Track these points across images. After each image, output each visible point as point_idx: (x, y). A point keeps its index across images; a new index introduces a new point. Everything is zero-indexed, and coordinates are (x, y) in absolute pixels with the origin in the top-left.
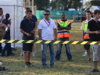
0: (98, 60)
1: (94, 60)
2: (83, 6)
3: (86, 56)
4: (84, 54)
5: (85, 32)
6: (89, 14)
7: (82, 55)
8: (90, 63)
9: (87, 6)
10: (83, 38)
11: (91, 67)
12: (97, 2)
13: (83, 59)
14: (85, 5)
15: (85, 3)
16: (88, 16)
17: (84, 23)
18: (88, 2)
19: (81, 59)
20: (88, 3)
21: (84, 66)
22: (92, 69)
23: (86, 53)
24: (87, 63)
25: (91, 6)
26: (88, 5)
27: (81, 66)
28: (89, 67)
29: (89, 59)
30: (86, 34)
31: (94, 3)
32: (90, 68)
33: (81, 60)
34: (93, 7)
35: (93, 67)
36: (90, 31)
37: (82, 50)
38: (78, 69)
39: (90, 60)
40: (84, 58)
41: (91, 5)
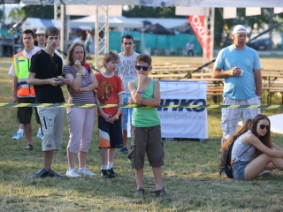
0: (55, 148)
1: (44, 149)
2: (5, 18)
3: (21, 138)
4: (16, 133)
5: (19, 81)
6: (29, 38)
7: (11, 136)
8: (32, 154)
9: (14, 18)
10: (16, 95)
11: (35, 165)
12: (38, 9)
13: (14, 147)
14: (10, 16)
15: (10, 10)
16: (27, 43)
17: (17, 59)
18: (17, 9)
19: (8, 146)
20: (16, 11)
21: (19, 164)
22: (39, 171)
23: (21, 131)
24: (25, 155)
25: (24, 20)
26: (17, 16)
27: (11, 163)
28: (30, 165)
29: (30, 145)
30: (23, 86)
31: (32, 10)
32: (33, 168)
33: (9, 150)
34: (29, 20)
35: (42, 166)
36: (36, 77)
37: (10, 125)
38: (5, 172)
39: (31, 148)
40: (16, 143)
41: (24, 15)
